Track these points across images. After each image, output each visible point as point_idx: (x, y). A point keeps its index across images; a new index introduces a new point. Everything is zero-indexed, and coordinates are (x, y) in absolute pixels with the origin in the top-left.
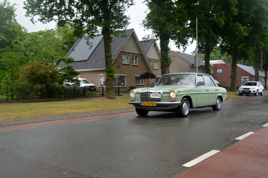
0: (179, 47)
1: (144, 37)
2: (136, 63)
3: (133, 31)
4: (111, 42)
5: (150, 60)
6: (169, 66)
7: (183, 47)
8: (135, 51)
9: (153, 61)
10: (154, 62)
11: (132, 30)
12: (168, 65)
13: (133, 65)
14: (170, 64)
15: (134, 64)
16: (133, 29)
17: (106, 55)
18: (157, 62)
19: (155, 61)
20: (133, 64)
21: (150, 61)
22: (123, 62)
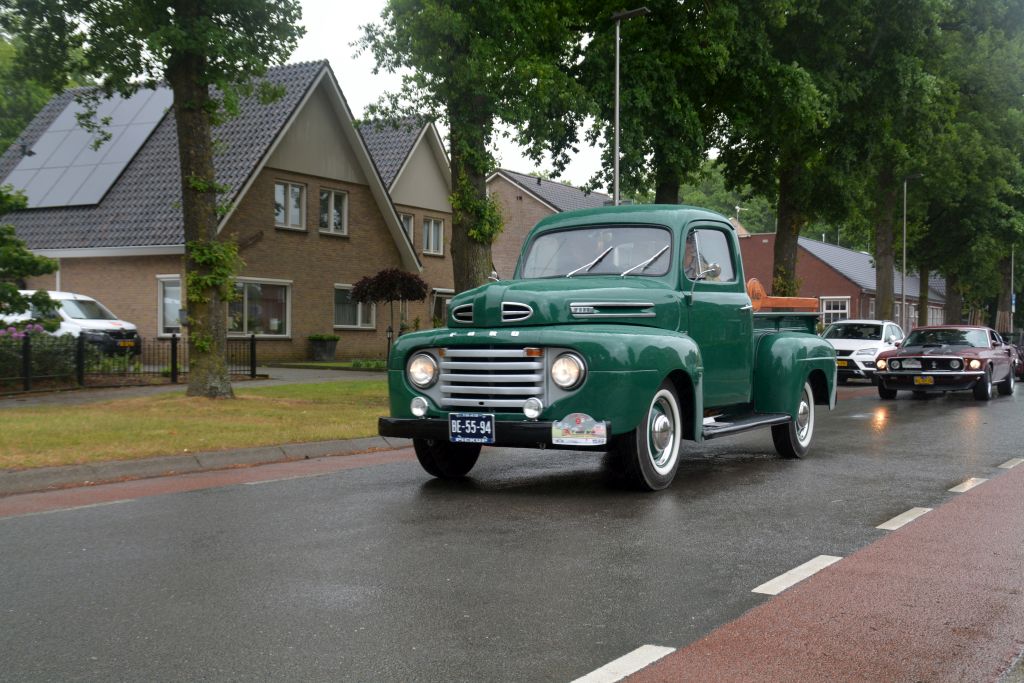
0: (535, 154)
1: (375, 102)
2: (339, 225)
3: (326, 69)
4: (213, 121)
5: (407, 212)
6: (490, 244)
7: (554, 156)
8: (335, 168)
9: (420, 215)
10: (427, 221)
11: (321, 70)
12: (486, 240)
13: (322, 236)
14: (494, 235)
15: (332, 231)
16: (326, 63)
17: (186, 183)
18: (437, 224)
19: (429, 217)
20: (323, 231)
21: (407, 219)
22: (280, 219)
